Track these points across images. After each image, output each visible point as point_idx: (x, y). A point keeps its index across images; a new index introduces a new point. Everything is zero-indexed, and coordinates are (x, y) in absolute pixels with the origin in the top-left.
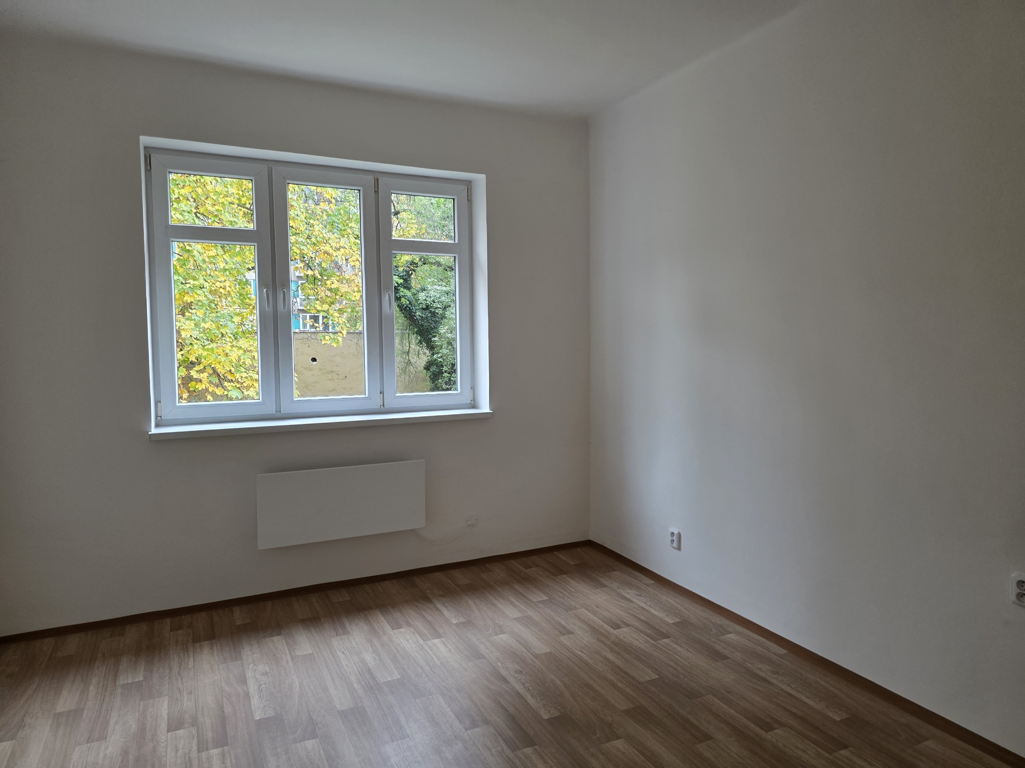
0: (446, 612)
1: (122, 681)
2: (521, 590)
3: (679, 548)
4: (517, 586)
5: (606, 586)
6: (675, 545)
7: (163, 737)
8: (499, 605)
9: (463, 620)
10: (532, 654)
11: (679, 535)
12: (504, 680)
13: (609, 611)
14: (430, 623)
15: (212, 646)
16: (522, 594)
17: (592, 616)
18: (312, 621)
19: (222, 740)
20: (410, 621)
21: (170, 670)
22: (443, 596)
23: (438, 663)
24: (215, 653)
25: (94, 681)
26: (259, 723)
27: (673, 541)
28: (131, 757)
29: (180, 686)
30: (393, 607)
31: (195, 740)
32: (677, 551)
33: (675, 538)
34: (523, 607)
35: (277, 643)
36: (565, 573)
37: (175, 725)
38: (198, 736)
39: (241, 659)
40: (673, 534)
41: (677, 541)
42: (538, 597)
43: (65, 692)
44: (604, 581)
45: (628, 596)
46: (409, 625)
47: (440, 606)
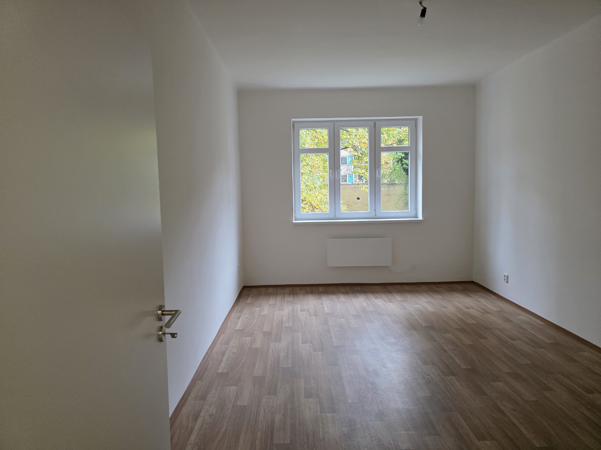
0: (397, 297)
1: (286, 299)
2: (432, 294)
3: (507, 282)
4: (430, 293)
5: (472, 297)
6: (506, 281)
7: (299, 312)
8: (420, 297)
9: (402, 299)
10: (427, 311)
11: (508, 276)
12: (413, 316)
13: (468, 304)
14: (389, 299)
15: (312, 295)
16: (431, 295)
17: (459, 304)
18: (346, 293)
19: (316, 315)
20: (382, 297)
21: (300, 299)
22: (397, 292)
23: (389, 309)
24: (313, 297)
25: (278, 299)
26: (327, 313)
27: (505, 279)
28: (291, 315)
29: (303, 303)
30: (376, 293)
31: (308, 314)
32: (507, 284)
33: (506, 278)
34: (430, 299)
35: (334, 297)
36: (454, 291)
37: (302, 310)
38: (309, 314)
39: (322, 299)
40: (505, 275)
41: (507, 279)
42: (438, 297)
43: (271, 300)
44: (472, 295)
45: (480, 301)
46: (381, 298)
47: (395, 295)
